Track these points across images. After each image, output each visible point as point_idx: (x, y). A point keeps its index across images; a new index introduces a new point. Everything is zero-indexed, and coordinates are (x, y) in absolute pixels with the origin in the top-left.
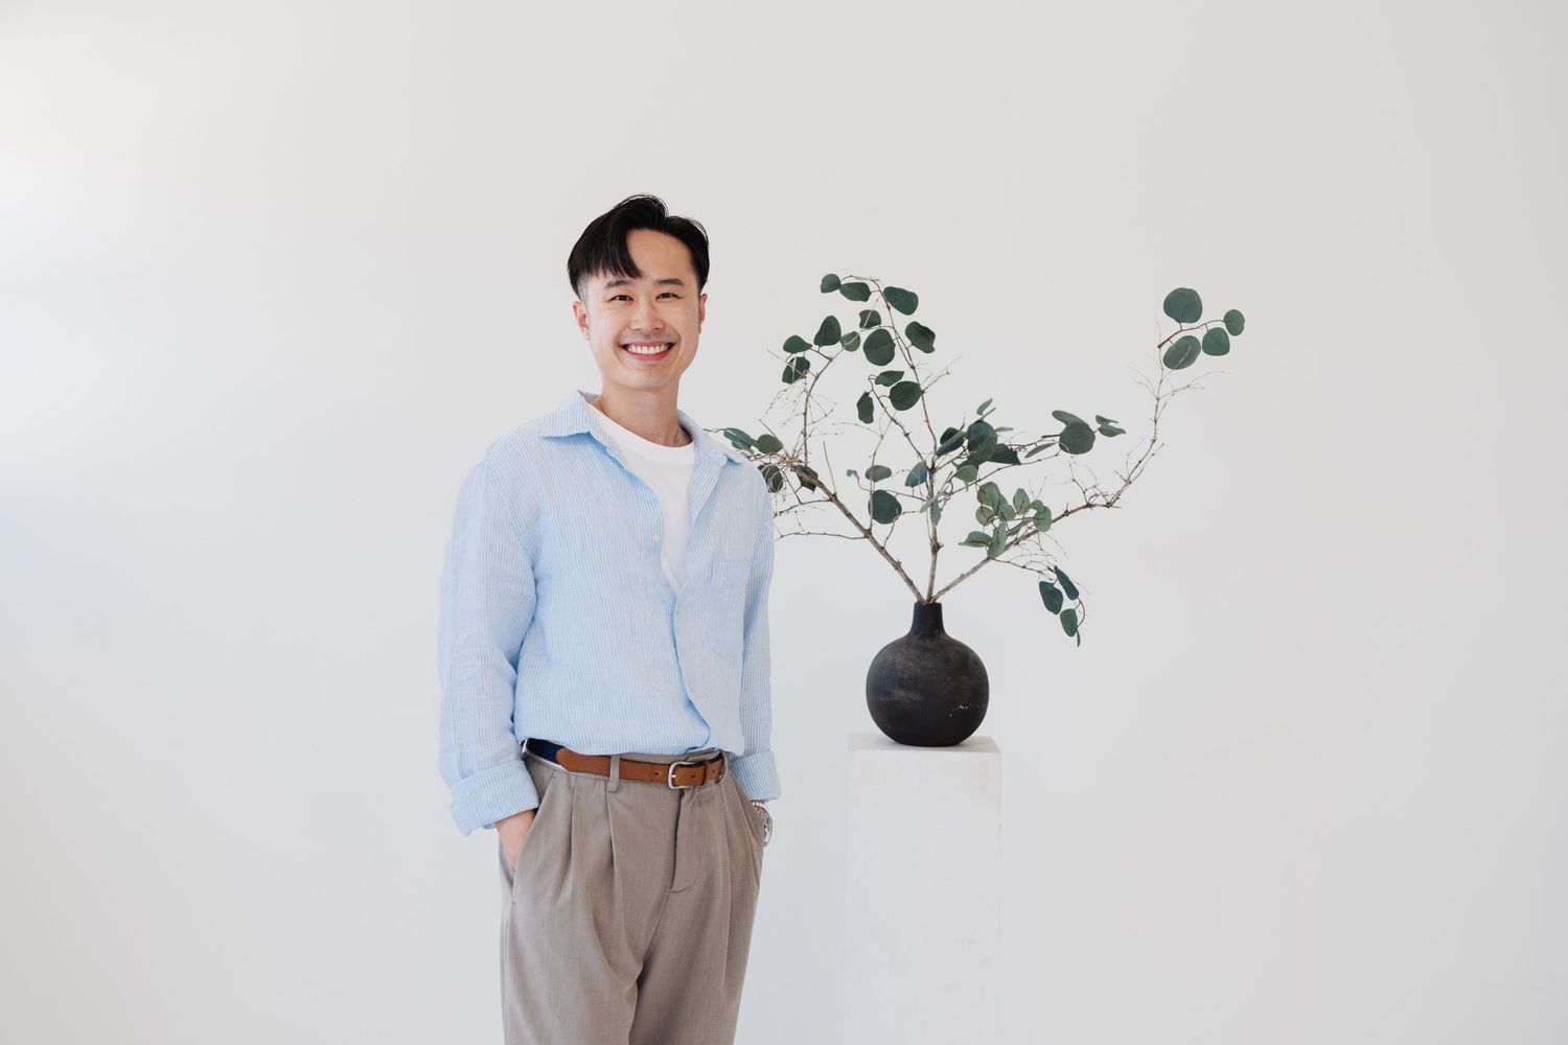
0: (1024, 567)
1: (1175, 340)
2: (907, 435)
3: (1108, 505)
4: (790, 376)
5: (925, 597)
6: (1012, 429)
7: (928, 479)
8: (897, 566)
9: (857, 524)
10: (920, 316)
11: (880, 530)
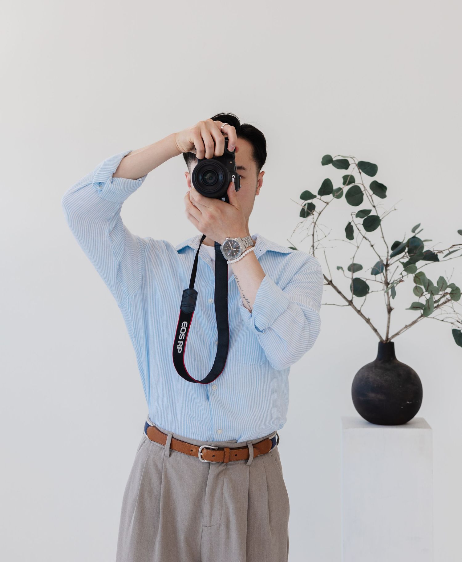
0: (443, 321)
2: (372, 246)
4: (305, 213)
5: (384, 338)
6: (431, 240)
7: (384, 271)
8: (368, 321)
9: (344, 297)
10: (379, 178)
11: (358, 301)
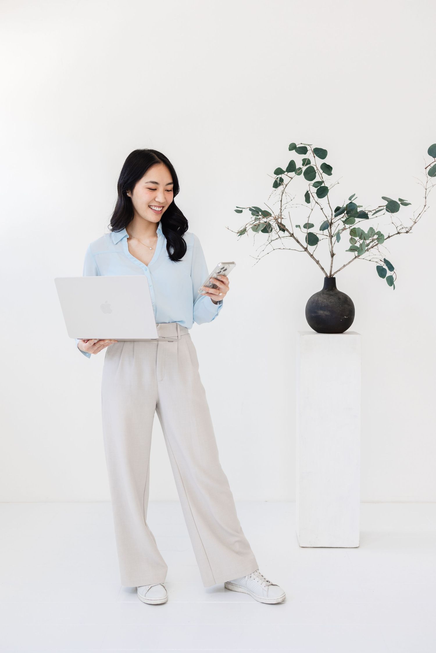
0: (370, 260)
1: (432, 165)
2: (322, 209)
3: (407, 232)
4: (276, 185)
5: (329, 275)
6: (362, 206)
7: (329, 228)
8: (318, 262)
9: (302, 246)
10: (327, 161)
11: (311, 248)
